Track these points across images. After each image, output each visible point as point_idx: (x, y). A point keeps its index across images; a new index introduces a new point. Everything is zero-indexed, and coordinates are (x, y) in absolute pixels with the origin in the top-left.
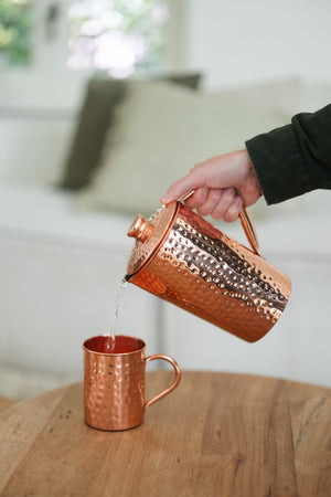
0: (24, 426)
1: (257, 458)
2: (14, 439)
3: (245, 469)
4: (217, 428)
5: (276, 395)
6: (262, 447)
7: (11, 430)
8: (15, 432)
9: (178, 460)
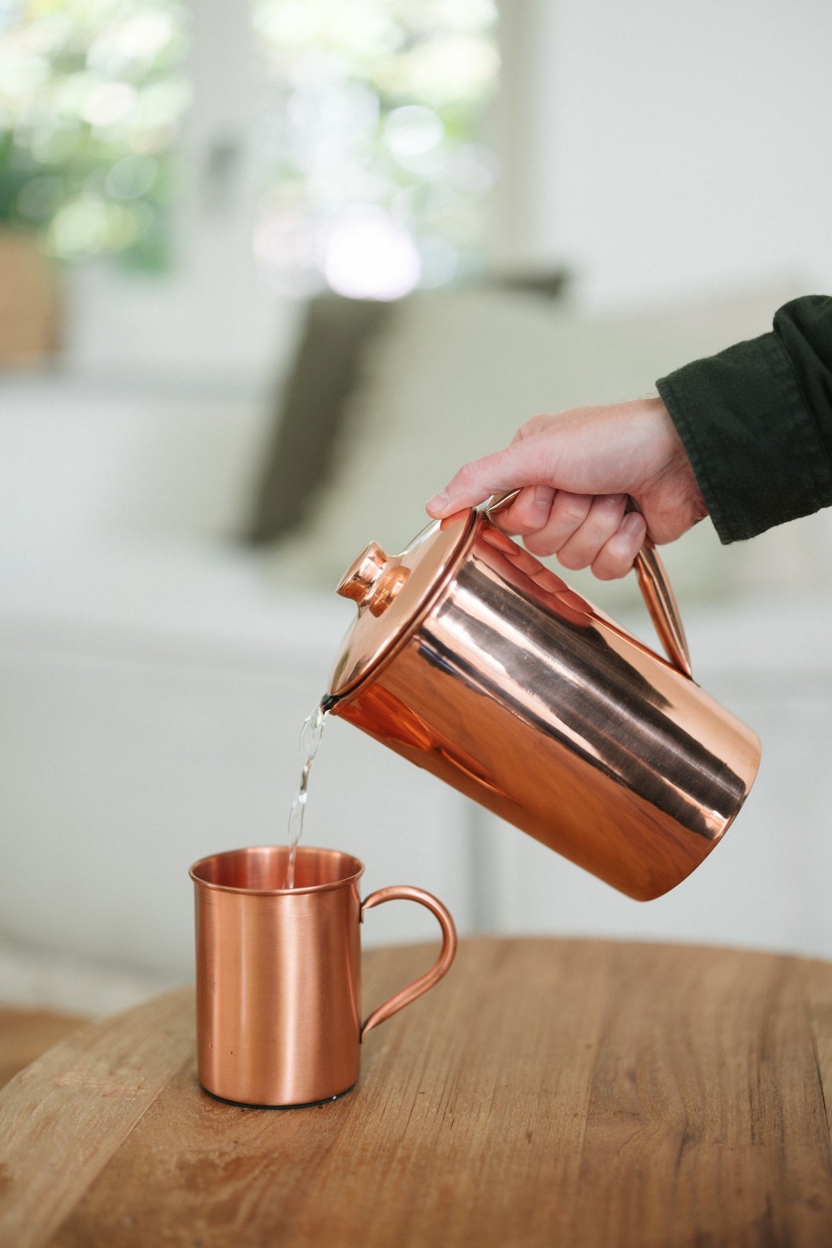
0: (135, 1060)
1: (732, 1130)
2: (108, 1088)
3: (704, 1155)
4: (627, 1062)
5: (775, 991)
6: (745, 1106)
7: (103, 1067)
8: (111, 1073)
9: (529, 1136)
